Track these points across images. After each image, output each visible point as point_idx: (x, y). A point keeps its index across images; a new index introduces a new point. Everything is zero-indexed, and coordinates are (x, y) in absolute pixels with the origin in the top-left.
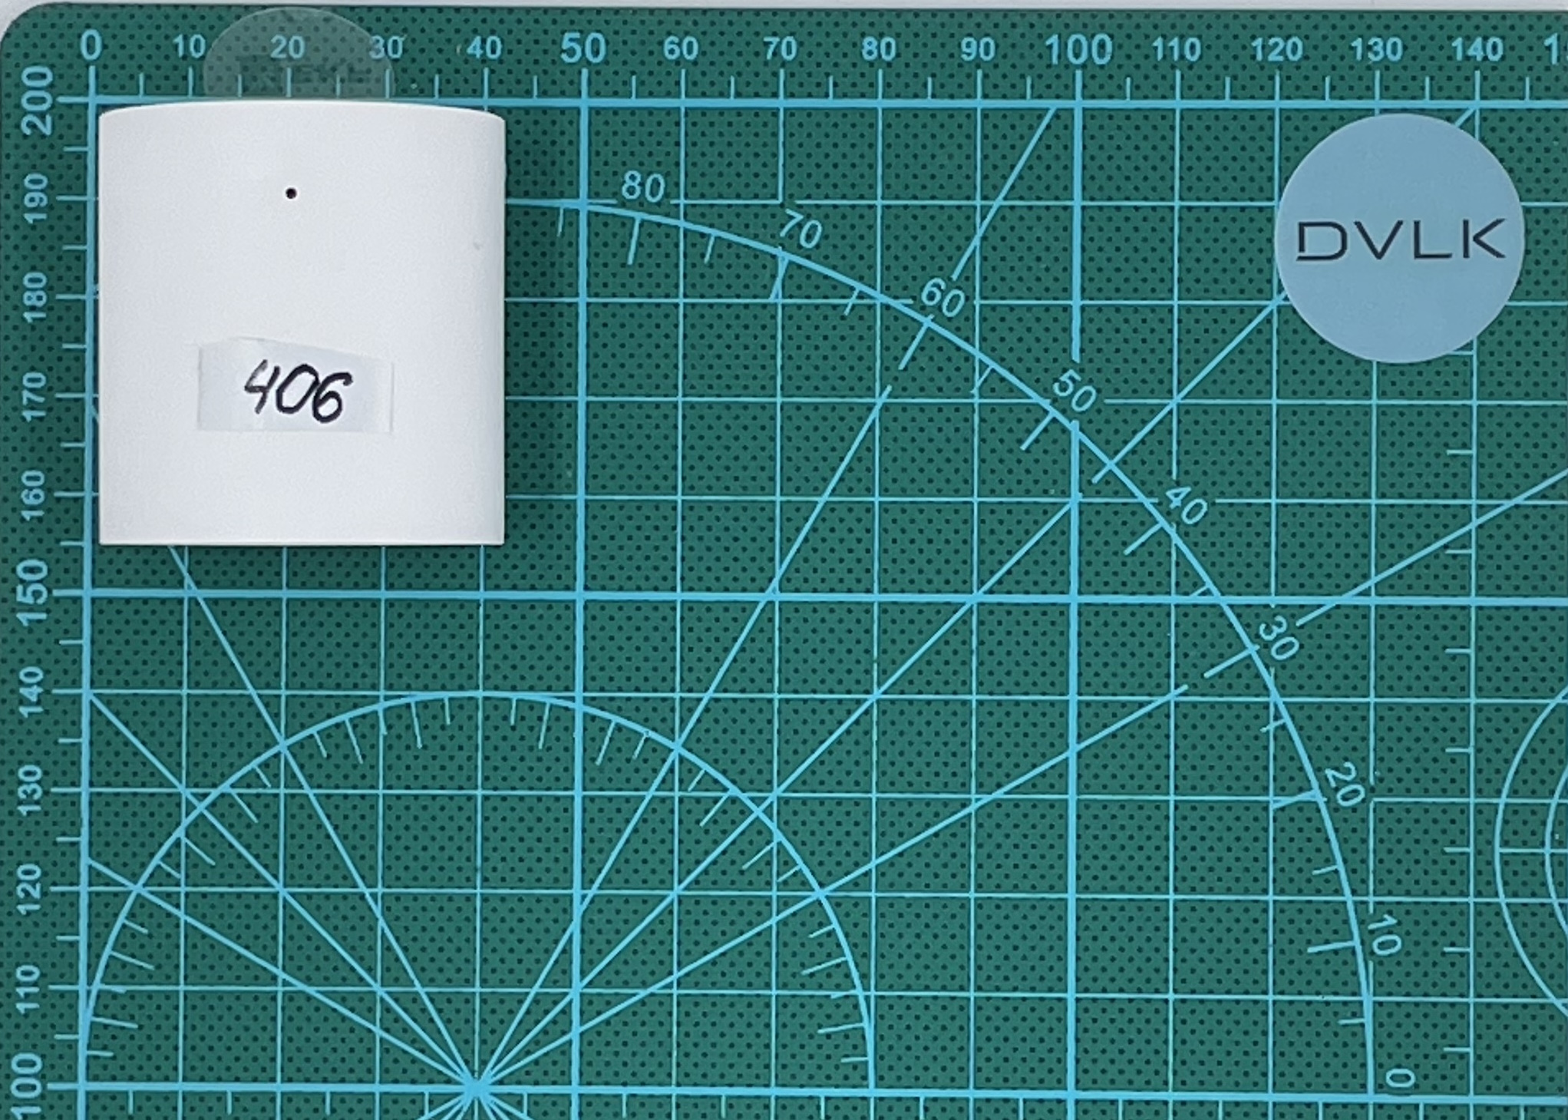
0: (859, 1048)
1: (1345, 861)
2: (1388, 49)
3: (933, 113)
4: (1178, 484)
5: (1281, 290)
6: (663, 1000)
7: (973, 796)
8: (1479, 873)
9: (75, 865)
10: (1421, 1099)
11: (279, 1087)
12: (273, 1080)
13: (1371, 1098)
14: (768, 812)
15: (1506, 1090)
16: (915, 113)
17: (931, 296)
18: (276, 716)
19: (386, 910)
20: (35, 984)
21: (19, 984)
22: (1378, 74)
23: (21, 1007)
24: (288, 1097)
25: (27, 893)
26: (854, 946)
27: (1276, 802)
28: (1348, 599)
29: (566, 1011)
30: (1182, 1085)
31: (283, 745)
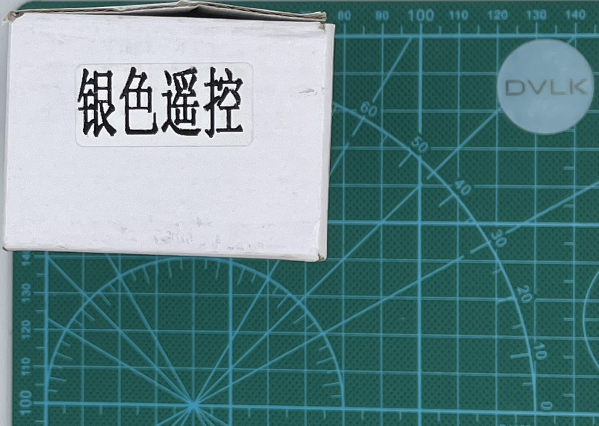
0: (338, 392)
1: (525, 323)
2: (541, 15)
3: (365, 40)
4: (460, 179)
5: (499, 106)
6: (264, 373)
7: (381, 297)
8: (577, 328)
9: (43, 320)
10: (555, 414)
11: (119, 404)
12: (117, 401)
13: (535, 413)
14: (303, 302)
15: (588, 411)
16: (359, 40)
17: (364, 109)
18: (117, 266)
19: (159, 338)
20: (28, 365)
21: (23, 365)
22: (537, 25)
23: (24, 373)
24: (123, 408)
25: (26, 331)
26: (336, 353)
27: (498, 300)
28: (526, 223)
29: (227, 377)
30: (462, 408)
31: (120, 277)
